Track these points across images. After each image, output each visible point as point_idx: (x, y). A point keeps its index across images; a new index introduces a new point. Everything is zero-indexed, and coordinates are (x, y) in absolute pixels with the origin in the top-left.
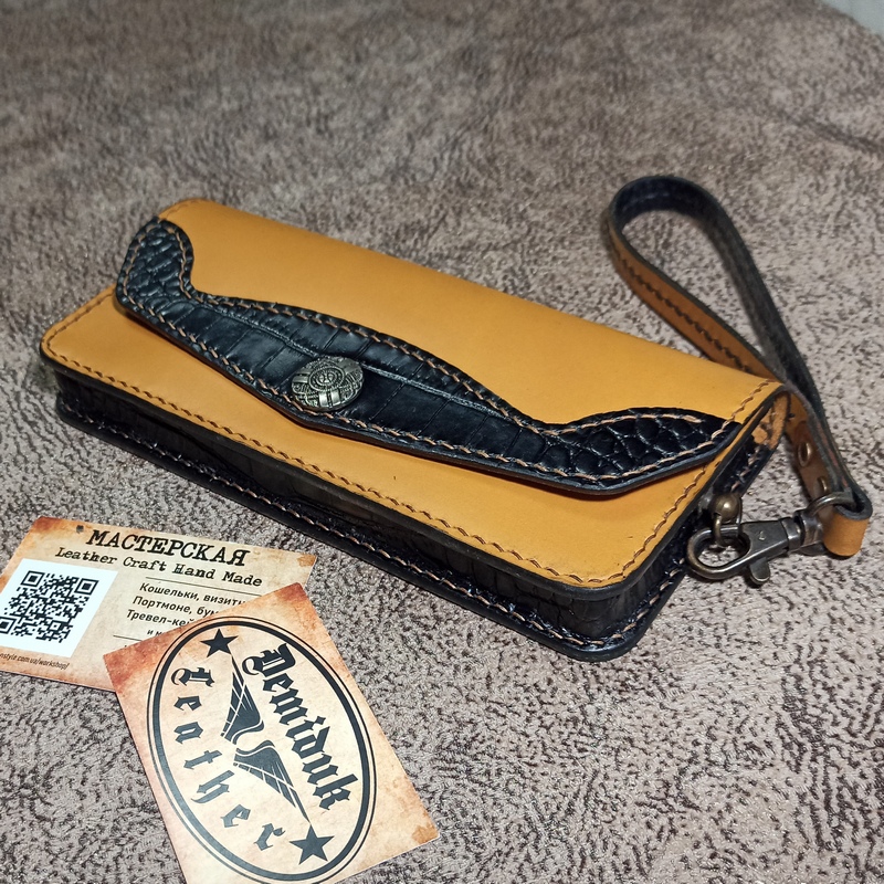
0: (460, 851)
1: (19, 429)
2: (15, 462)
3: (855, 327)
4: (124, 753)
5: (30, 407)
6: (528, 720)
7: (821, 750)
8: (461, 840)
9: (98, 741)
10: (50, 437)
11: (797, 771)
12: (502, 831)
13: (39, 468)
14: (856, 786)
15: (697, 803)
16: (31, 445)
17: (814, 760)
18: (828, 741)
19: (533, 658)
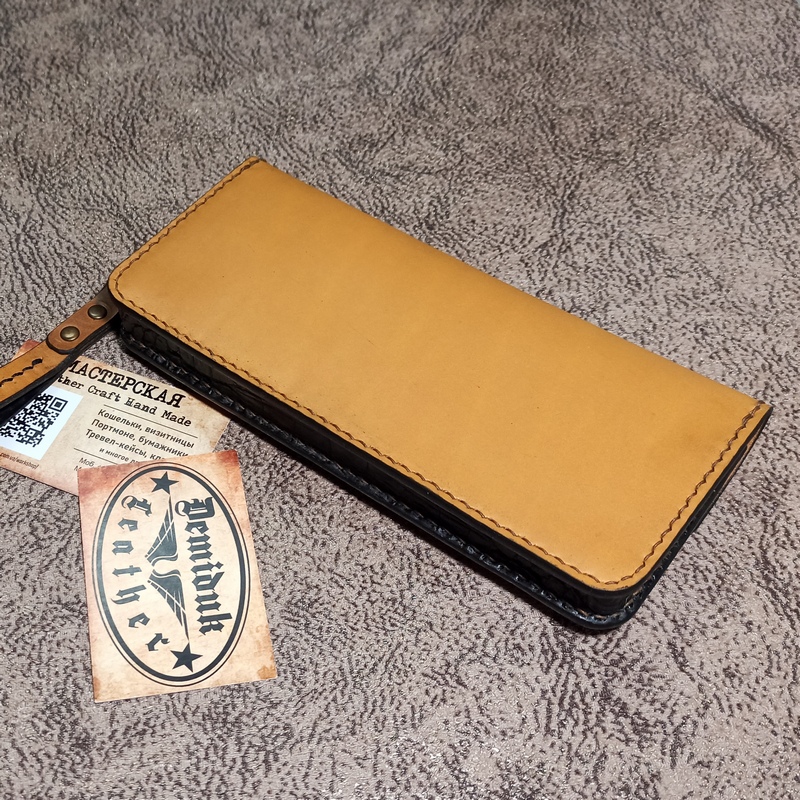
0: (287, 684)
1: (16, 269)
2: (9, 297)
3: (703, 307)
4: (58, 560)
5: (26, 249)
6: (359, 594)
7: (569, 659)
8: (290, 676)
9: (40, 547)
10: (39, 281)
11: (547, 672)
12: (321, 676)
13: (27, 308)
14: (587, 692)
15: (466, 682)
16: (23, 285)
17: (561, 666)
18: (576, 654)
19: (375, 545)
